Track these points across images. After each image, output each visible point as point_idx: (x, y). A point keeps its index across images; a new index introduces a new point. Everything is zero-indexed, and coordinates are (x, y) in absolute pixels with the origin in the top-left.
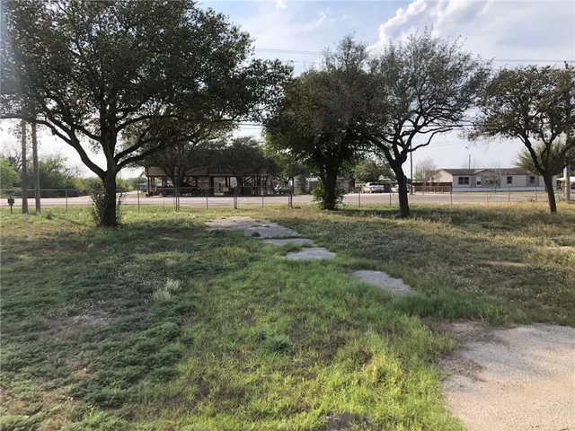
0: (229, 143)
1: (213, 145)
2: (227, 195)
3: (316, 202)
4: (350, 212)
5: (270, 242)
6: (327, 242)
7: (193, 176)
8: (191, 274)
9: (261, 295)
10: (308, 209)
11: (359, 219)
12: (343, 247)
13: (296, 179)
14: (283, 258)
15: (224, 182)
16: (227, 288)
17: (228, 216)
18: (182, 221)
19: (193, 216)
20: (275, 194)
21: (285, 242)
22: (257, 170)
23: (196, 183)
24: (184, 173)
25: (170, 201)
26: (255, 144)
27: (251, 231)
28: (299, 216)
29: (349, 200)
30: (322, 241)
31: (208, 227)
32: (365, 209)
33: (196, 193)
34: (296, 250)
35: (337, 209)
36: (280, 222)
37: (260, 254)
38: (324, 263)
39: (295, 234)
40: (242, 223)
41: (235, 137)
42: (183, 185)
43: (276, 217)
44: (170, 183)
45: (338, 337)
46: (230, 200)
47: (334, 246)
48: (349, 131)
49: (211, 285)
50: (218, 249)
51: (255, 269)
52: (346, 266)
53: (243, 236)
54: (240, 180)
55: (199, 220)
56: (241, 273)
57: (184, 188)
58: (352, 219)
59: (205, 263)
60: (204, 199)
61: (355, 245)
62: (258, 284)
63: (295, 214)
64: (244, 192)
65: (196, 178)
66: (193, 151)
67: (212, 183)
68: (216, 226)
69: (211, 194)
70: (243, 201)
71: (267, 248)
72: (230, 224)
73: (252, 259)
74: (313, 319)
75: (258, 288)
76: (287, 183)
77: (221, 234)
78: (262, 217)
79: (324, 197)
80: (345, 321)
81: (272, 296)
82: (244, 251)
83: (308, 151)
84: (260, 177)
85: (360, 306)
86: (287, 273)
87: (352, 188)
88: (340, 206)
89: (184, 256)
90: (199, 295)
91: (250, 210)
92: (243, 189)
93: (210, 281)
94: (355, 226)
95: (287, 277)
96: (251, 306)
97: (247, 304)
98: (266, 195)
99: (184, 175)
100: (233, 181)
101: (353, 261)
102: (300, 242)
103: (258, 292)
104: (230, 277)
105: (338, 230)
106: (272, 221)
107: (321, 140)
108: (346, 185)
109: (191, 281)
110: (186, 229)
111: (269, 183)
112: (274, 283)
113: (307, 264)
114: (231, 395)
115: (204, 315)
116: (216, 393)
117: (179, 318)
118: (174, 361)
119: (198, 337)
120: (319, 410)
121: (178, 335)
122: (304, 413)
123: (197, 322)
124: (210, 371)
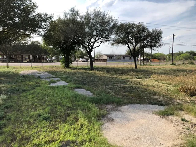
0: (29, 43)
1: (22, 43)
2: (28, 62)
3: (62, 65)
4: (74, 69)
5: (44, 79)
6: (65, 79)
7: (15, 55)
8: (12, 93)
9: (40, 99)
10: (59, 67)
11: (77, 71)
12: (70, 81)
13: (55, 57)
14: (49, 85)
15: (27, 57)
16: (26, 97)
17: (28, 70)
18: (10, 72)
19: (14, 70)
20: (47, 62)
21: (50, 79)
22: (40, 53)
23: (16, 57)
24: (11, 53)
25: (5, 64)
26: (40, 44)
27: (37, 76)
28: (56, 70)
29: (74, 64)
30: (63, 79)
31: (20, 74)
32: (79, 67)
33: (16, 61)
34: (54, 82)
35: (70, 68)
36: (48, 72)
37: (40, 84)
38: (64, 87)
39: (54, 76)
40: (34, 73)
41: (32, 41)
42: (11, 58)
43: (47, 70)
44: (5, 57)
45: (68, 113)
46: (29, 64)
47: (68, 81)
48: (73, 41)
49: (20, 96)
50: (24, 83)
51: (38, 90)
52: (71, 88)
53: (34, 77)
54: (33, 56)
55: (17, 72)
56: (32, 91)
58: (75, 71)
59: (18, 88)
60: (19, 63)
61: (75, 80)
62: (39, 96)
63: (54, 69)
64: (35, 61)
65: (16, 55)
66: (14, 45)
67: (22, 58)
68: (23, 74)
69: (22, 61)
70: (35, 64)
71: (43, 82)
72: (29, 73)
73: (37, 86)
74: (59, 107)
75: (39, 97)
76: (51, 58)
77: (25, 77)
78: (42, 70)
79: (65, 63)
80: (70, 107)
81: (44, 99)
82: (34, 83)
83: (59, 47)
84: (42, 55)
85: (76, 101)
86: (50, 91)
87: (75, 60)
88: (71, 66)
89: (9, 86)
90: (15, 101)
91: (37, 68)
92: (35, 60)
93: (20, 95)
94: (76, 73)
95: (50, 92)
96: (36, 104)
97: (34, 103)
98: (44, 62)
99: (11, 54)
100: (31, 57)
101: (74, 85)
102: (56, 79)
103: (39, 98)
104: (28, 93)
105: (70, 75)
106: (45, 72)
107: (64, 43)
108: (73, 59)
109: (12, 95)
110: (11, 75)
111: (45, 58)
112: (45, 95)
113: (58, 87)
114: (26, 139)
115: (17, 108)
116: (19, 139)
117: (6, 110)
118: (3, 128)
119: (13, 118)
120: (59, 141)
121: (5, 117)
122: (54, 143)
123: (13, 111)
124: (17, 130)
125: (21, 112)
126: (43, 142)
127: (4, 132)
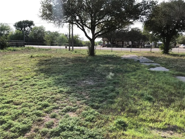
0: (130, 30)
1: (124, 31)
2: (128, 47)
3: (161, 51)
4: (175, 55)
5: (144, 64)
6: (166, 65)
7: (117, 41)
8: (117, 72)
9: (141, 81)
10: (157, 53)
11: (178, 58)
12: (172, 68)
13: (153, 43)
14: (149, 69)
15: (127, 43)
16: (129, 77)
17: (128, 54)
18: (113, 55)
19: (117, 54)
20: (145, 47)
21: (150, 64)
22: (139, 39)
23: (118, 43)
24: (114, 39)
25: (110, 49)
26: (139, 30)
27: (136, 59)
28: (154, 56)
29: (174, 50)
30: (163, 65)
31: (122, 57)
32: (180, 54)
33: (118, 46)
34: (153, 67)
35: (169, 54)
36: (147, 57)
37: (140, 67)
38: (165, 72)
39: (153, 61)
40: (133, 57)
41: (132, 28)
43: (146, 55)
44: (110, 43)
45: (171, 99)
46: (129, 49)
47: (169, 67)
48: (177, 24)
49: (124, 76)
50: (125, 65)
51: (139, 72)
52: (173, 74)
53: (134, 61)
54: (132, 43)
55: (119, 55)
56: (134, 73)
57: (114, 45)
58: (176, 58)
59: (121, 69)
60: (120, 48)
61: (177, 67)
62: (140, 78)
63: (153, 55)
64: (133, 46)
65: (118, 41)
66: (118, 33)
67: (123, 43)
68: (124, 57)
69: (122, 47)
70: (134, 50)
71: (143, 66)
72: (129, 57)
73: (137, 69)
74: (161, 91)
75: (140, 79)
76: (149, 44)
77: (126, 60)
78: (140, 55)
79: (164, 49)
80: (174, 94)
81: (145, 82)
82: (135, 66)
83: (160, 32)
84: (140, 41)
85: (180, 89)
86: (150, 75)
87: (175, 46)
88: (170, 53)
89: (115, 66)
90: (120, 79)
91: (136, 53)
93: (124, 75)
94: (177, 60)
95: (151, 76)
96: (138, 84)
97: (136, 83)
98: (141, 48)
99: (114, 41)
100: (130, 43)
101: (176, 73)
102: (155, 64)
103: (140, 80)
104: (130, 74)
105: (169, 61)
106: (144, 57)
107: (165, 28)
108: (173, 45)
109: (117, 74)
110: (115, 57)
111: (143, 44)
112: (146, 78)
113: (158, 72)
114: (132, 112)
115: (122, 85)
116: (127, 110)
117: (114, 85)
118: (113, 98)
119: (121, 92)
120: (165, 123)
121: (114, 90)
122: (159, 123)
123: (120, 87)
124: (125, 103)
125: (127, 89)
126: (148, 119)
127: (115, 102)
